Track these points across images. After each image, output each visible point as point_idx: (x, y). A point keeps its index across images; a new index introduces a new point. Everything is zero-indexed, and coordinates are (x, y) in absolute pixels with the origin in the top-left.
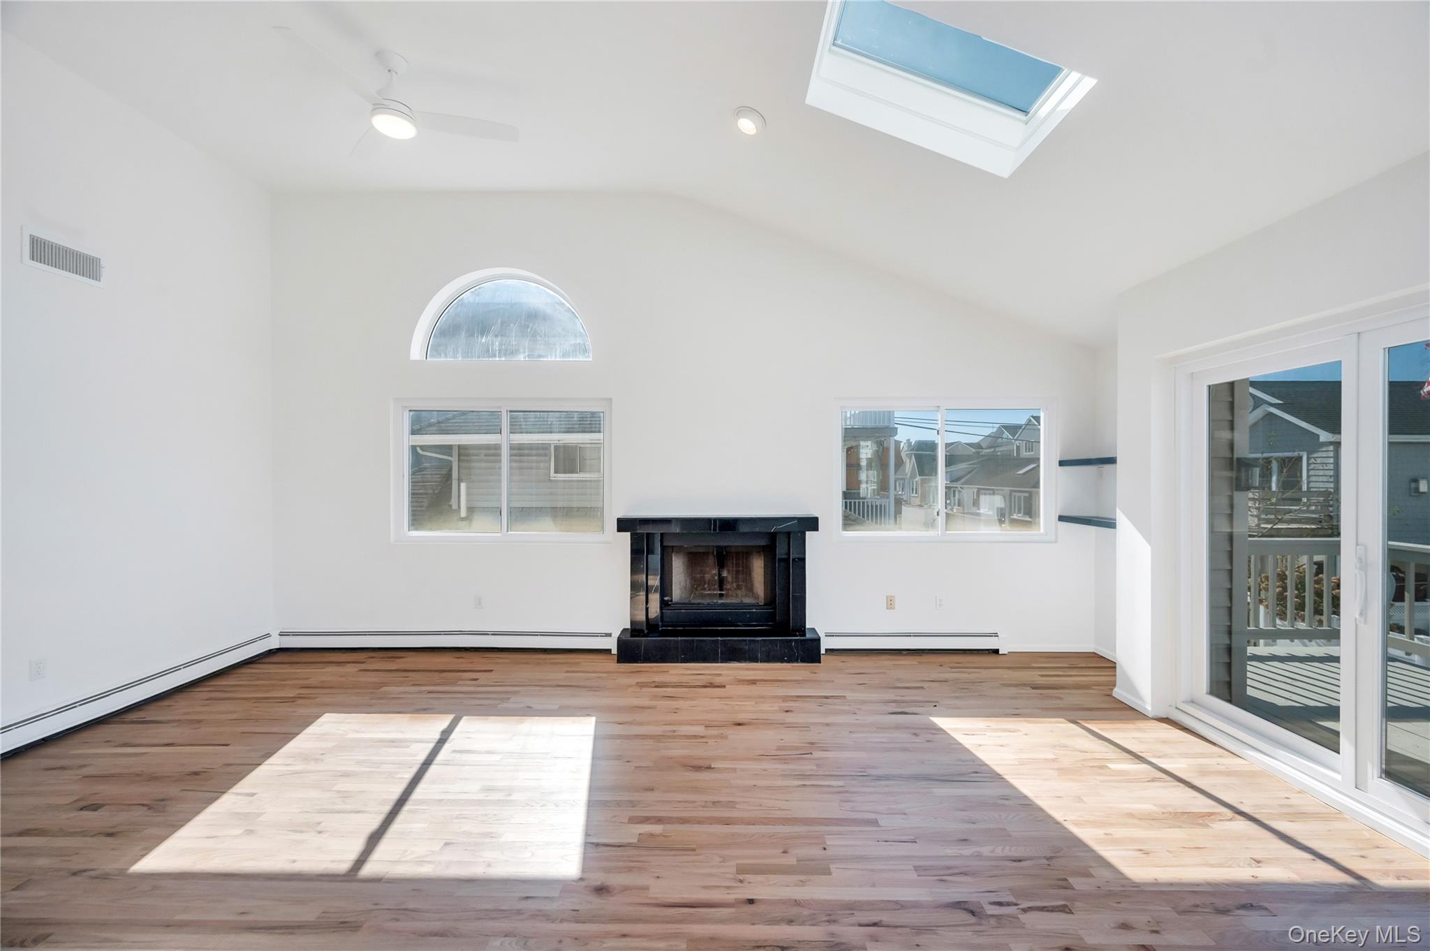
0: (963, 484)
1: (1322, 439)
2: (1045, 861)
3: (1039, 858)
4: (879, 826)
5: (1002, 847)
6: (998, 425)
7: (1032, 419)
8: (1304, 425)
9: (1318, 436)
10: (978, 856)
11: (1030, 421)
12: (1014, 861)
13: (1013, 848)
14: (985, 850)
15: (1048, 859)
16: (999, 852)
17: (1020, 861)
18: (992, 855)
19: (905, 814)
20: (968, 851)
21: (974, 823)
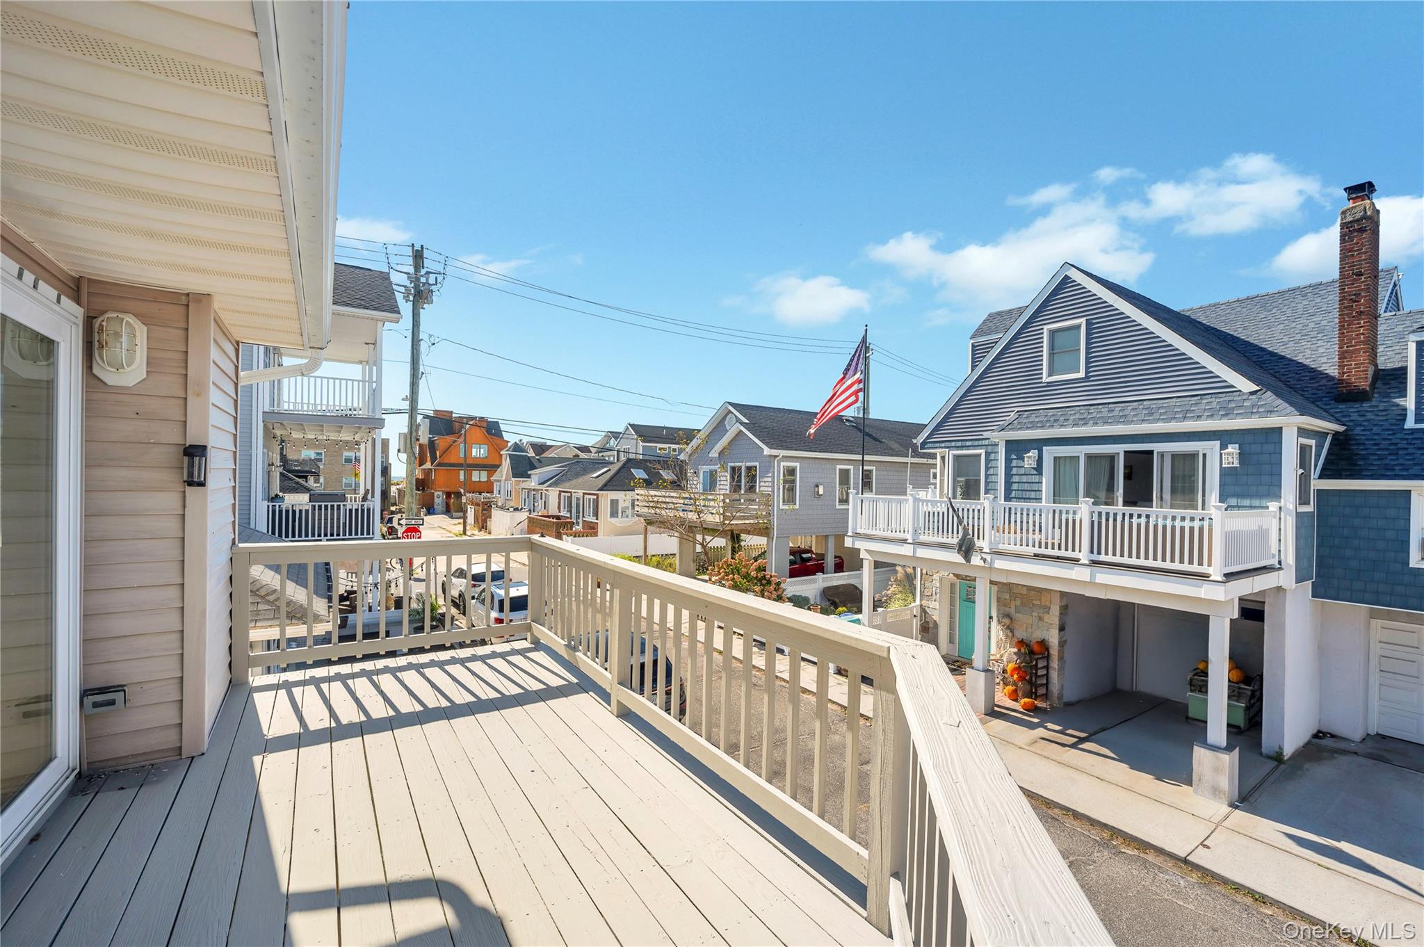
0: (547, 487)
1: (765, 453)
6: (604, 434)
7: (629, 427)
8: (756, 440)
9: (763, 450)
11: (628, 428)
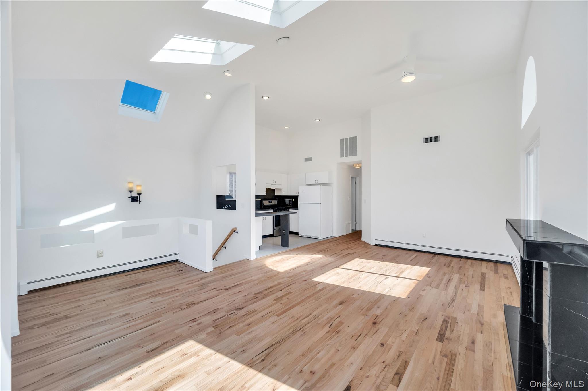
2: (222, 331)
3: (224, 331)
4: (276, 315)
5: (237, 328)
10: (243, 322)
12: (232, 326)
13: (233, 330)
14: (241, 325)
15: (221, 332)
16: (237, 326)
17: (230, 327)
18: (238, 325)
19: (272, 323)
20: (247, 322)
21: (249, 332)
